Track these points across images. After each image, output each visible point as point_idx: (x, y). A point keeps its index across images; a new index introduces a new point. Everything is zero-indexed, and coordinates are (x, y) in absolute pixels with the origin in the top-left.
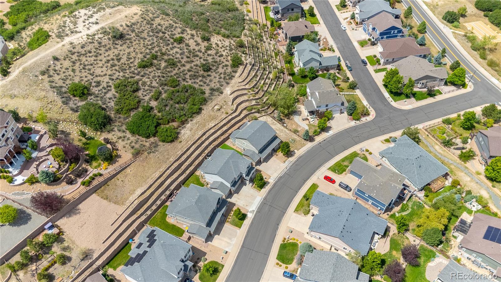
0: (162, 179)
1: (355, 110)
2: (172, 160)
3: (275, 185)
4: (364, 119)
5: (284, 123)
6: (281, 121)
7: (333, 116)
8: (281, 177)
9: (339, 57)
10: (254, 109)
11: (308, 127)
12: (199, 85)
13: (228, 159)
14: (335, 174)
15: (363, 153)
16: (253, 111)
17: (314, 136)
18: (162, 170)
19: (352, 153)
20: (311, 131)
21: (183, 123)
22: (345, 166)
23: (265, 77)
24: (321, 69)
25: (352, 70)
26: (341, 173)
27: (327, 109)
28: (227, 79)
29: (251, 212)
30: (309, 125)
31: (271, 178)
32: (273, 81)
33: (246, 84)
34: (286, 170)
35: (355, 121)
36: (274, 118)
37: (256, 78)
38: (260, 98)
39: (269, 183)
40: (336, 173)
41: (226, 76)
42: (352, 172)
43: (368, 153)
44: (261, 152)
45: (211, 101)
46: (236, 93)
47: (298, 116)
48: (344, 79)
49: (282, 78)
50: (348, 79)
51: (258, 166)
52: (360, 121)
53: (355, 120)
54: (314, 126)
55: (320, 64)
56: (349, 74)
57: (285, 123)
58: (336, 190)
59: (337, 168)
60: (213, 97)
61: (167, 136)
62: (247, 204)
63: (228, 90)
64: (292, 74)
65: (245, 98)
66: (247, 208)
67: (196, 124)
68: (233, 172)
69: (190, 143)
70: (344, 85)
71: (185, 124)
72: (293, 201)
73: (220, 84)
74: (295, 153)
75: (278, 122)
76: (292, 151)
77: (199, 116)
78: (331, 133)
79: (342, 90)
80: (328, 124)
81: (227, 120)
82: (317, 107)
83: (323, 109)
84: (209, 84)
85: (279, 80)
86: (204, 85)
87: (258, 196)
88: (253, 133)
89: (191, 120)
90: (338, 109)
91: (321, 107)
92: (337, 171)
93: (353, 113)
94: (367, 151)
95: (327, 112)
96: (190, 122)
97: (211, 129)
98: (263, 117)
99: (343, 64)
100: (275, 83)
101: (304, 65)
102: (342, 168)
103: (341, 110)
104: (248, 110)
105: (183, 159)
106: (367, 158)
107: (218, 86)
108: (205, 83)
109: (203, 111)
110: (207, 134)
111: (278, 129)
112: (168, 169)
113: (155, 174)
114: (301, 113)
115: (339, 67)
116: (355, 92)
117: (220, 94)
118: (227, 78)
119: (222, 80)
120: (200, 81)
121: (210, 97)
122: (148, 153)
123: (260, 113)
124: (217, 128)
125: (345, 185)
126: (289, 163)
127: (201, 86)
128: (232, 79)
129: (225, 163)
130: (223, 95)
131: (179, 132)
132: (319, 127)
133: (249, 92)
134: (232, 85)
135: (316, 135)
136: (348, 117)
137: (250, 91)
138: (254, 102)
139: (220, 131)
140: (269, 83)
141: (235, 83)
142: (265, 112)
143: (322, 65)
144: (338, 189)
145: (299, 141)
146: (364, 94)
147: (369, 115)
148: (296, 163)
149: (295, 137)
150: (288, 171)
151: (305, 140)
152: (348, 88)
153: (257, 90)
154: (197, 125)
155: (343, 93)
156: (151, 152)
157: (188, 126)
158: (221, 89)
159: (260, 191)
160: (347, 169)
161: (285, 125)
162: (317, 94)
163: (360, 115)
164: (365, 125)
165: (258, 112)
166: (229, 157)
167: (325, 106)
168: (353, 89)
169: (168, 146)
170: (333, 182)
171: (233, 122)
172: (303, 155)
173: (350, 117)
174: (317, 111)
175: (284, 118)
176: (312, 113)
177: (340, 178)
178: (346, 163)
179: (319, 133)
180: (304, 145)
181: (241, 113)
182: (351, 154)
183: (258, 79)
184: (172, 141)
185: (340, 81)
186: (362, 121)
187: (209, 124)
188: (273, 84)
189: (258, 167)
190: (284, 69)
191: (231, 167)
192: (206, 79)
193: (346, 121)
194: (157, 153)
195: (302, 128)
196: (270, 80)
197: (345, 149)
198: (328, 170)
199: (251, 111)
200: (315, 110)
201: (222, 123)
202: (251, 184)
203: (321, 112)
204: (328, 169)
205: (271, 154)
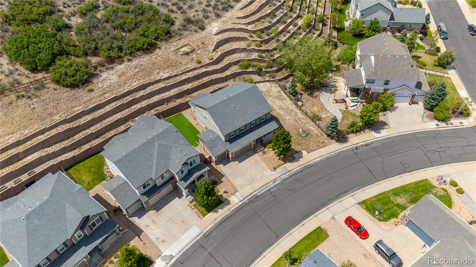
0: (21, 149)
1: (442, 100)
2: (57, 118)
3: (239, 209)
4: (456, 122)
5: (299, 100)
6: (294, 96)
7: (396, 105)
8: (257, 197)
9: (428, 15)
10: (253, 66)
11: (341, 116)
12: (169, 11)
13: (152, 139)
14: (372, 218)
15: (443, 186)
16: (250, 69)
17: (349, 134)
18: (28, 132)
19: (420, 182)
20: (345, 124)
21: (112, 60)
22: (398, 205)
23: (289, 20)
24: (391, 28)
25: (447, 39)
26: (385, 220)
27: (386, 90)
28: (218, 9)
29: (165, 258)
30: (345, 113)
31: (237, 194)
32: (301, 31)
33: (249, 24)
34: (272, 185)
35: (437, 122)
36: (284, 88)
37: (272, 18)
38: (268, 51)
39: (228, 203)
40: (374, 216)
41: (219, 4)
42: (410, 224)
43: (455, 189)
44: (232, 138)
45: (180, 37)
46: (227, 33)
47: (329, 94)
48: (429, 50)
49: (318, 30)
50: (438, 50)
51: (221, 166)
52: (447, 124)
53: (439, 120)
54: (354, 115)
55: (392, 18)
56: (440, 44)
57: (301, 101)
58: (365, 256)
59: (379, 206)
60: (185, 33)
61: (66, 74)
62: (166, 239)
63: (214, 27)
64: (340, 30)
65: (242, 45)
66: (161, 247)
67: (136, 68)
68: (152, 166)
69: (109, 96)
70: (426, 59)
71: (115, 64)
72: (262, 256)
73: (205, 14)
74: (302, 157)
75: (289, 97)
76: (297, 152)
77: (148, 56)
78: (384, 133)
79: (423, 65)
80: (381, 117)
81: (196, 73)
82: (368, 82)
83: (377, 88)
84: (187, 11)
85: (313, 31)
86: (178, 11)
87: (195, 226)
88: (224, 101)
89: (129, 60)
90: (407, 93)
91: (376, 82)
92: (377, 213)
93: (437, 105)
94: (454, 184)
95: (384, 95)
96: (126, 63)
97: (159, 81)
98: (264, 84)
99: (433, 27)
100: (304, 33)
101: (362, 15)
102: (389, 209)
103: (413, 96)
104: (241, 67)
105: (82, 121)
106: (450, 199)
107: (201, 16)
108: (180, 8)
109: (157, 51)
110: (149, 90)
111: (284, 107)
112: (42, 132)
113: (11, 136)
114: (337, 90)
115: (424, 30)
116: (447, 74)
117: (200, 31)
118: (220, 7)
119: (210, 9)
120: (173, 5)
121: (180, 32)
122: (18, 97)
123: (262, 76)
124: (171, 82)
125: (389, 249)
126: (283, 173)
127: (172, 11)
128: (227, 11)
129: (144, 145)
130: (204, 32)
131: (98, 74)
132: (362, 117)
133: (251, 37)
134: (224, 19)
135: (353, 132)
136: (425, 113)
137: (253, 35)
138: (255, 56)
139: (176, 89)
140: (292, 32)
141: (231, 18)
142: (270, 76)
143: (394, 20)
144: (371, 255)
145: (317, 135)
146: (464, 79)
147: (468, 115)
148: (296, 177)
149: (311, 128)
150: (276, 189)
151: (329, 135)
152: (435, 65)
153: (267, 37)
154: (137, 70)
155: (424, 71)
156: (23, 96)
157: (120, 68)
158: (204, 22)
159: (204, 216)
160: (402, 214)
161: (300, 103)
162: (373, 58)
163: (450, 112)
164: (458, 133)
165: (259, 72)
166: (157, 136)
167: (383, 82)
168: (444, 68)
169: (64, 93)
170: (364, 234)
171: (206, 79)
172: (316, 164)
173: (428, 112)
174: (366, 91)
175: (303, 93)
176: (355, 91)
177: (382, 229)
178: (401, 200)
179: (358, 129)
180: (324, 145)
181: (227, 67)
182: (416, 183)
183: (274, 21)
184: (74, 86)
185: (421, 52)
186: (451, 124)
187: (158, 73)
188: (300, 34)
189: (221, 168)
190: (328, 18)
191: (152, 155)
192: (184, 4)
193: (419, 119)
194: (35, 100)
195: (329, 115)
196: (296, 28)
197: (406, 169)
198: (358, 206)
199: (247, 68)
200: (362, 87)
201: (184, 77)
202: (190, 198)
203: (373, 93)
204: (360, 204)
205: (254, 149)
